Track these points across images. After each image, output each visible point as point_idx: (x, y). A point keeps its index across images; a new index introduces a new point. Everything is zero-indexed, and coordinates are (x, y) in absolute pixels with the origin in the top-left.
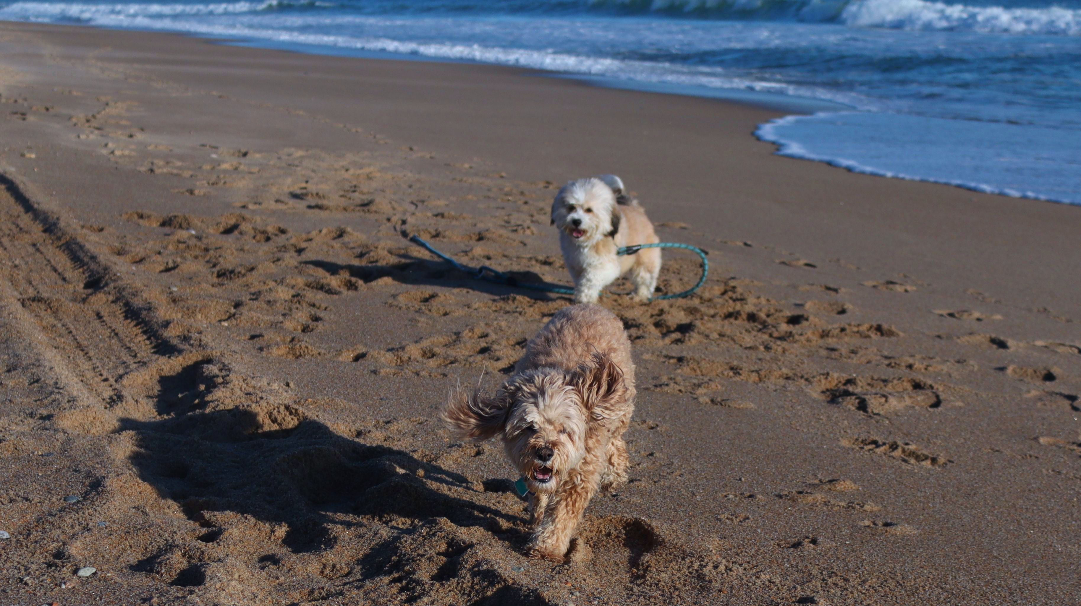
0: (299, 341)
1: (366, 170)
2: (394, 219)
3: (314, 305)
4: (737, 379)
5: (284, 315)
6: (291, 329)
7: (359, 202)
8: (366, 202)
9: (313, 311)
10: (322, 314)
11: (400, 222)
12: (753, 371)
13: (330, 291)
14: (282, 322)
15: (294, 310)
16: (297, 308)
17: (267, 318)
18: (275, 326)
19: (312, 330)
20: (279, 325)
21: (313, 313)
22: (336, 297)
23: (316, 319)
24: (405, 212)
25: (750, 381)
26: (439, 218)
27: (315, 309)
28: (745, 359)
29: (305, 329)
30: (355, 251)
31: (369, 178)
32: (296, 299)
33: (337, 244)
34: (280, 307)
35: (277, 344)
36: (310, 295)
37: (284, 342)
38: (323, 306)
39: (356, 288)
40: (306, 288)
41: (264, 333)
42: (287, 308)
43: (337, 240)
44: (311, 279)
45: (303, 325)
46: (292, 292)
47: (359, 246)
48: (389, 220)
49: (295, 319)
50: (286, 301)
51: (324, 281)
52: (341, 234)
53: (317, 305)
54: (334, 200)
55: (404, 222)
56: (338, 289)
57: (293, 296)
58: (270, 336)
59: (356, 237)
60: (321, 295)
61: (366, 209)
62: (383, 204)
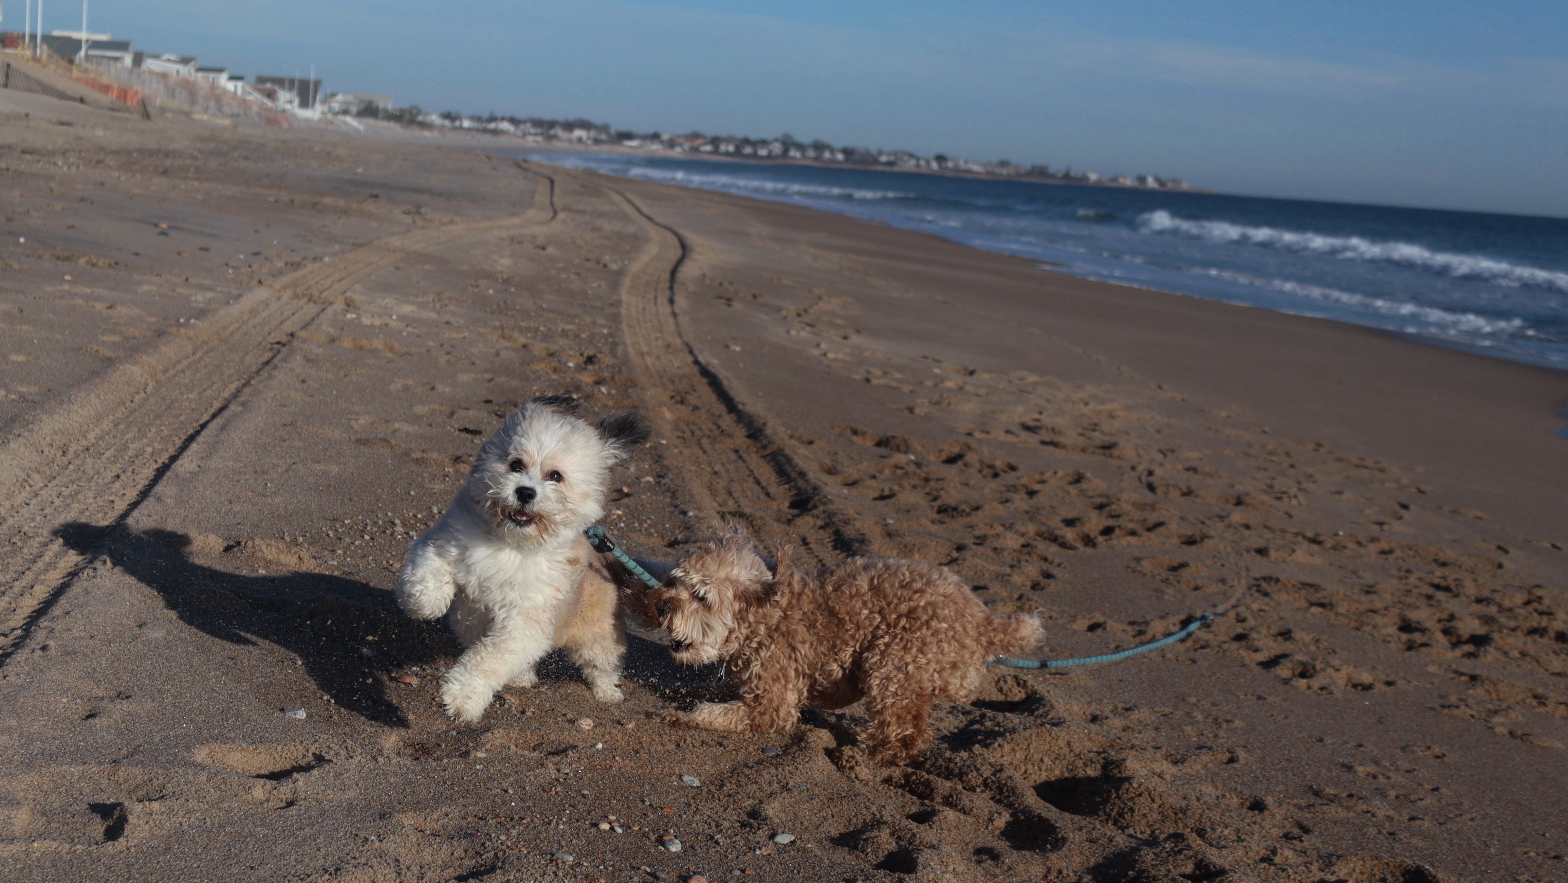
0: (1028, 600)
1: (1108, 407)
2: (1140, 468)
3: (1045, 559)
4: (1542, 710)
5: (1012, 567)
6: (1019, 584)
7: (1099, 443)
8: (1107, 444)
9: (1045, 566)
10: (1055, 571)
11: (1146, 473)
12: (1561, 703)
13: (1064, 545)
14: (1009, 575)
15: (1023, 563)
16: (1027, 561)
17: (992, 568)
18: (1000, 577)
19: (1043, 588)
20: (1006, 578)
21: (1044, 568)
22: (1070, 552)
23: (1048, 576)
24: (1152, 461)
25: (1558, 715)
26: (1191, 473)
27: (1047, 564)
28: (1551, 687)
29: (1035, 586)
30: (1094, 500)
31: (1111, 416)
32: (1026, 550)
33: (1073, 490)
34: (1007, 557)
35: (1003, 600)
36: (1043, 547)
37: (1010, 597)
38: (1057, 561)
39: (1094, 545)
40: (1038, 538)
41: (989, 585)
42: (1015, 559)
43: (1074, 486)
44: (1043, 528)
45: (1033, 581)
46: (1022, 541)
47: (1099, 495)
48: (1133, 468)
49: (1024, 573)
50: (1015, 551)
51: (1058, 533)
52: (1078, 479)
53: (1050, 559)
54: (1071, 437)
55: (1150, 473)
56: (1073, 543)
57: (1023, 546)
58: (995, 588)
59: (1096, 484)
60: (1054, 548)
61: (1107, 452)
62: (1127, 449)
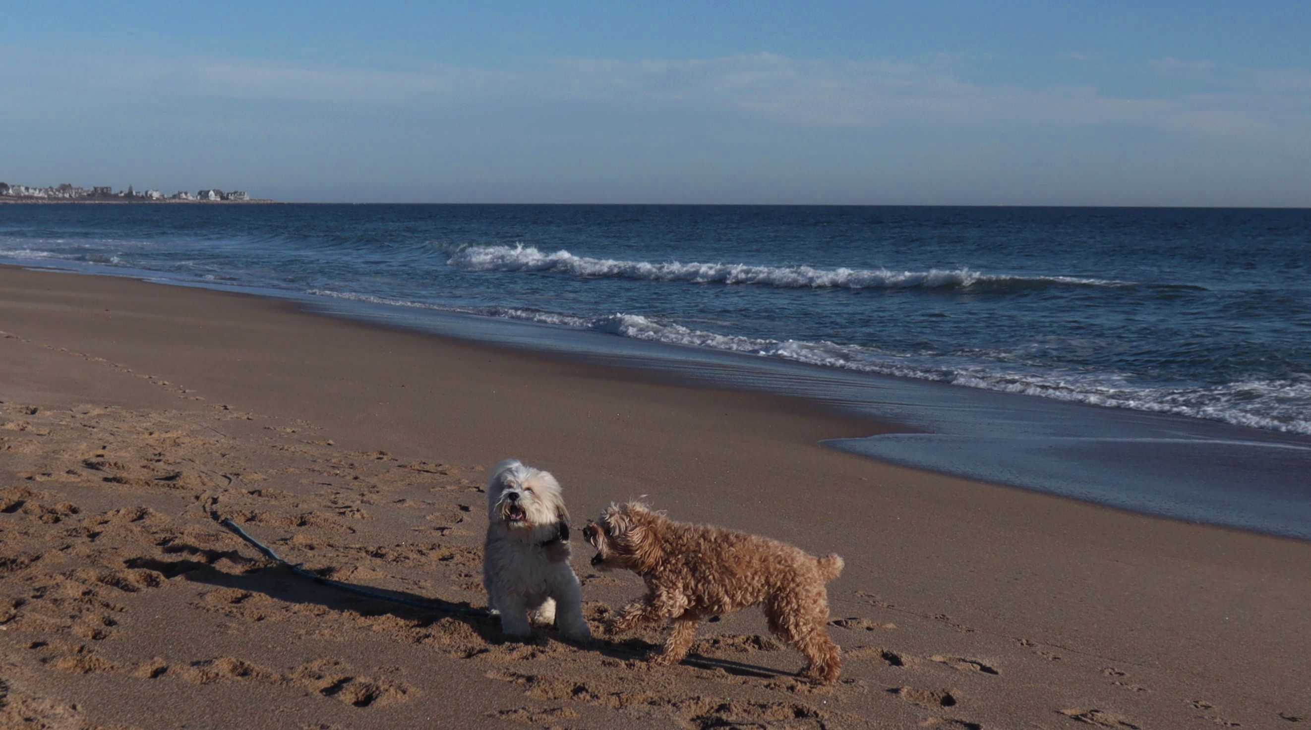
0: (90, 652)
1: (173, 434)
2: (204, 497)
3: (107, 605)
5: (72, 617)
6: (81, 635)
7: (163, 474)
8: (172, 474)
9: (107, 613)
10: (116, 617)
11: (210, 501)
12: (613, 694)
13: (127, 588)
14: (69, 627)
15: (84, 611)
16: (88, 610)
17: (52, 621)
18: (62, 631)
19: (105, 637)
20: (66, 630)
21: (106, 615)
22: (133, 595)
23: (110, 623)
24: (216, 488)
26: (255, 496)
27: (109, 610)
28: (604, 678)
29: (97, 636)
30: (157, 536)
31: (176, 444)
32: (87, 598)
33: (136, 528)
34: (68, 608)
35: (63, 654)
36: (106, 593)
37: (71, 651)
38: (119, 606)
39: (157, 585)
40: (99, 583)
41: (49, 640)
42: (76, 608)
43: (137, 522)
44: (105, 572)
45: (94, 630)
46: (83, 588)
47: (163, 531)
48: (197, 498)
49: (85, 622)
50: (75, 600)
51: (120, 575)
52: (141, 515)
53: (112, 605)
54: (135, 472)
55: (215, 501)
56: (136, 585)
57: (84, 594)
58: (56, 644)
59: (159, 519)
60: (116, 592)
61: (171, 483)
62: (191, 477)
